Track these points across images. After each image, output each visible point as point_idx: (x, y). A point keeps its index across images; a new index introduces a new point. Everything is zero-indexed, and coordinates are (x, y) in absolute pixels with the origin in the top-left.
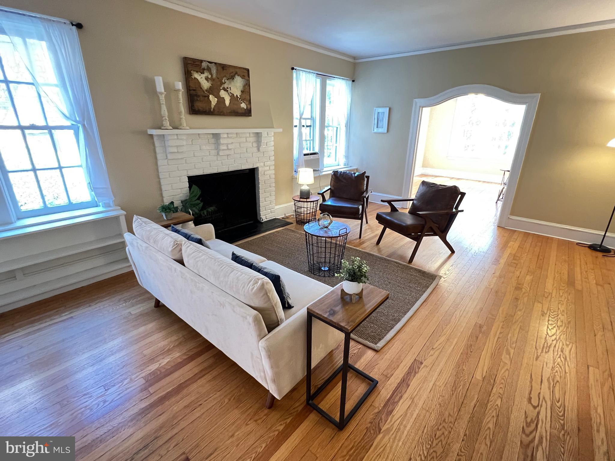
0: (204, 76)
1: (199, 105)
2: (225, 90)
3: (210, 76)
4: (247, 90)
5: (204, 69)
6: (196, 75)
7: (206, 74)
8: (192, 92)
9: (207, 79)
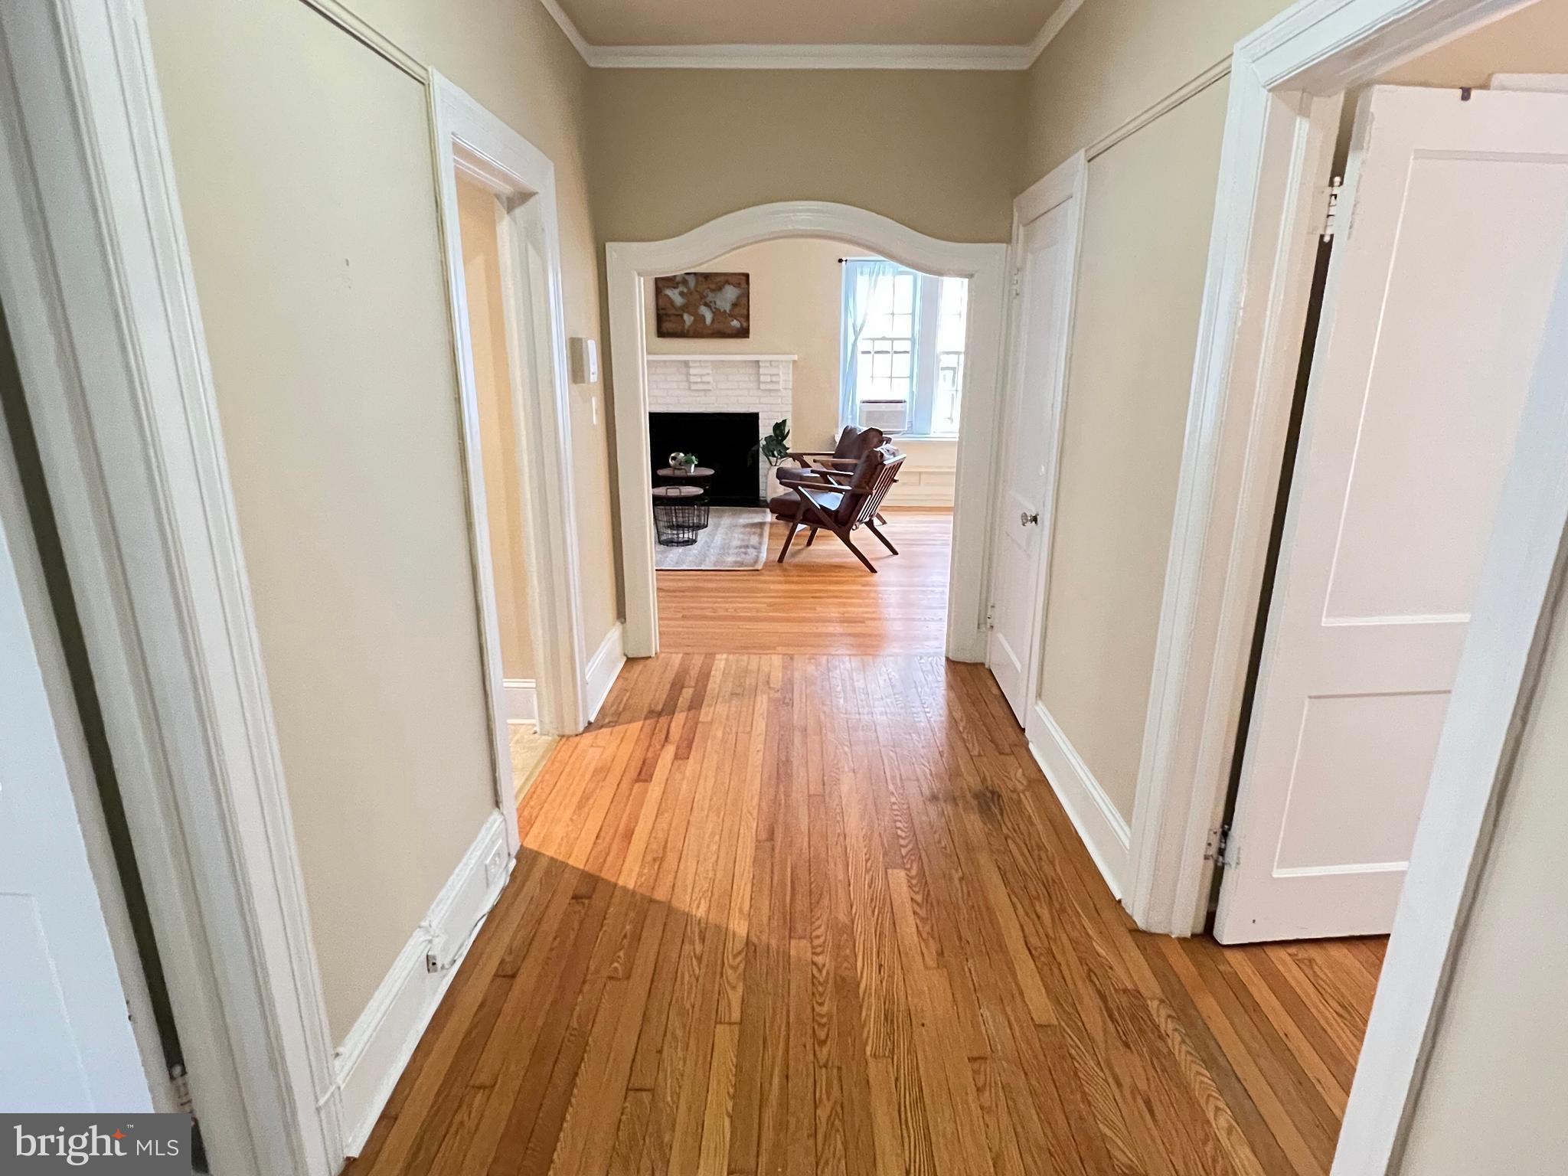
0: (677, 291)
1: (667, 326)
2: (707, 305)
3: (685, 290)
4: (744, 301)
5: (678, 283)
6: (669, 292)
7: (681, 288)
8: (661, 312)
9: (682, 294)
